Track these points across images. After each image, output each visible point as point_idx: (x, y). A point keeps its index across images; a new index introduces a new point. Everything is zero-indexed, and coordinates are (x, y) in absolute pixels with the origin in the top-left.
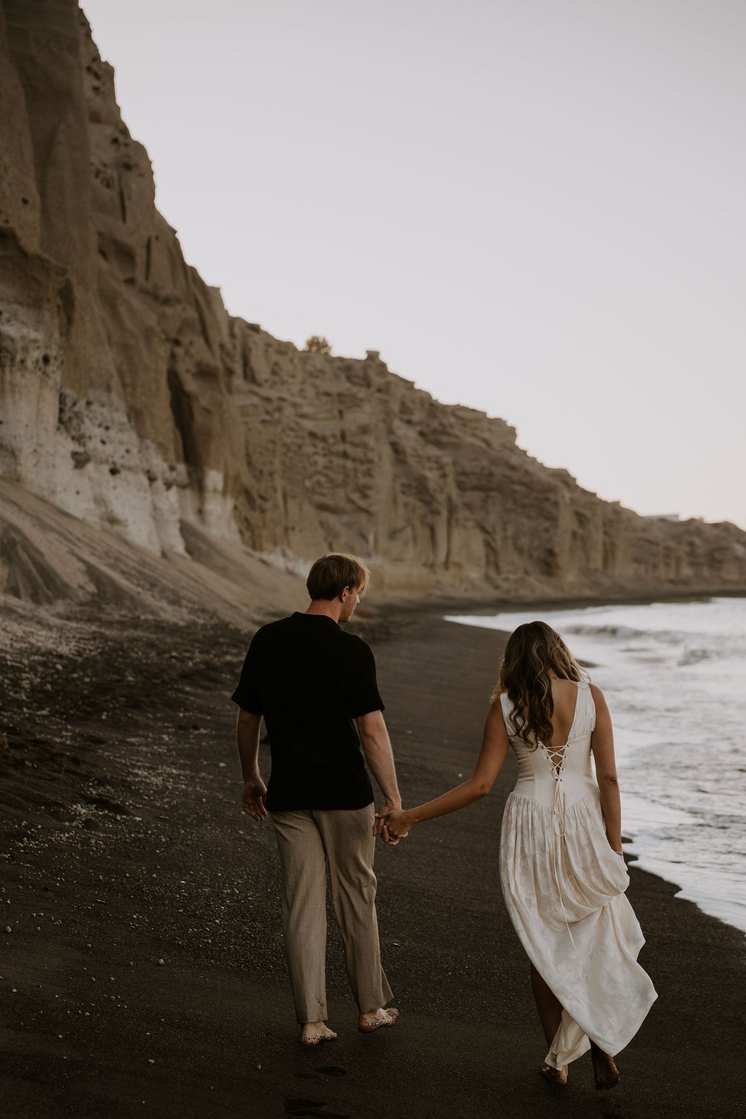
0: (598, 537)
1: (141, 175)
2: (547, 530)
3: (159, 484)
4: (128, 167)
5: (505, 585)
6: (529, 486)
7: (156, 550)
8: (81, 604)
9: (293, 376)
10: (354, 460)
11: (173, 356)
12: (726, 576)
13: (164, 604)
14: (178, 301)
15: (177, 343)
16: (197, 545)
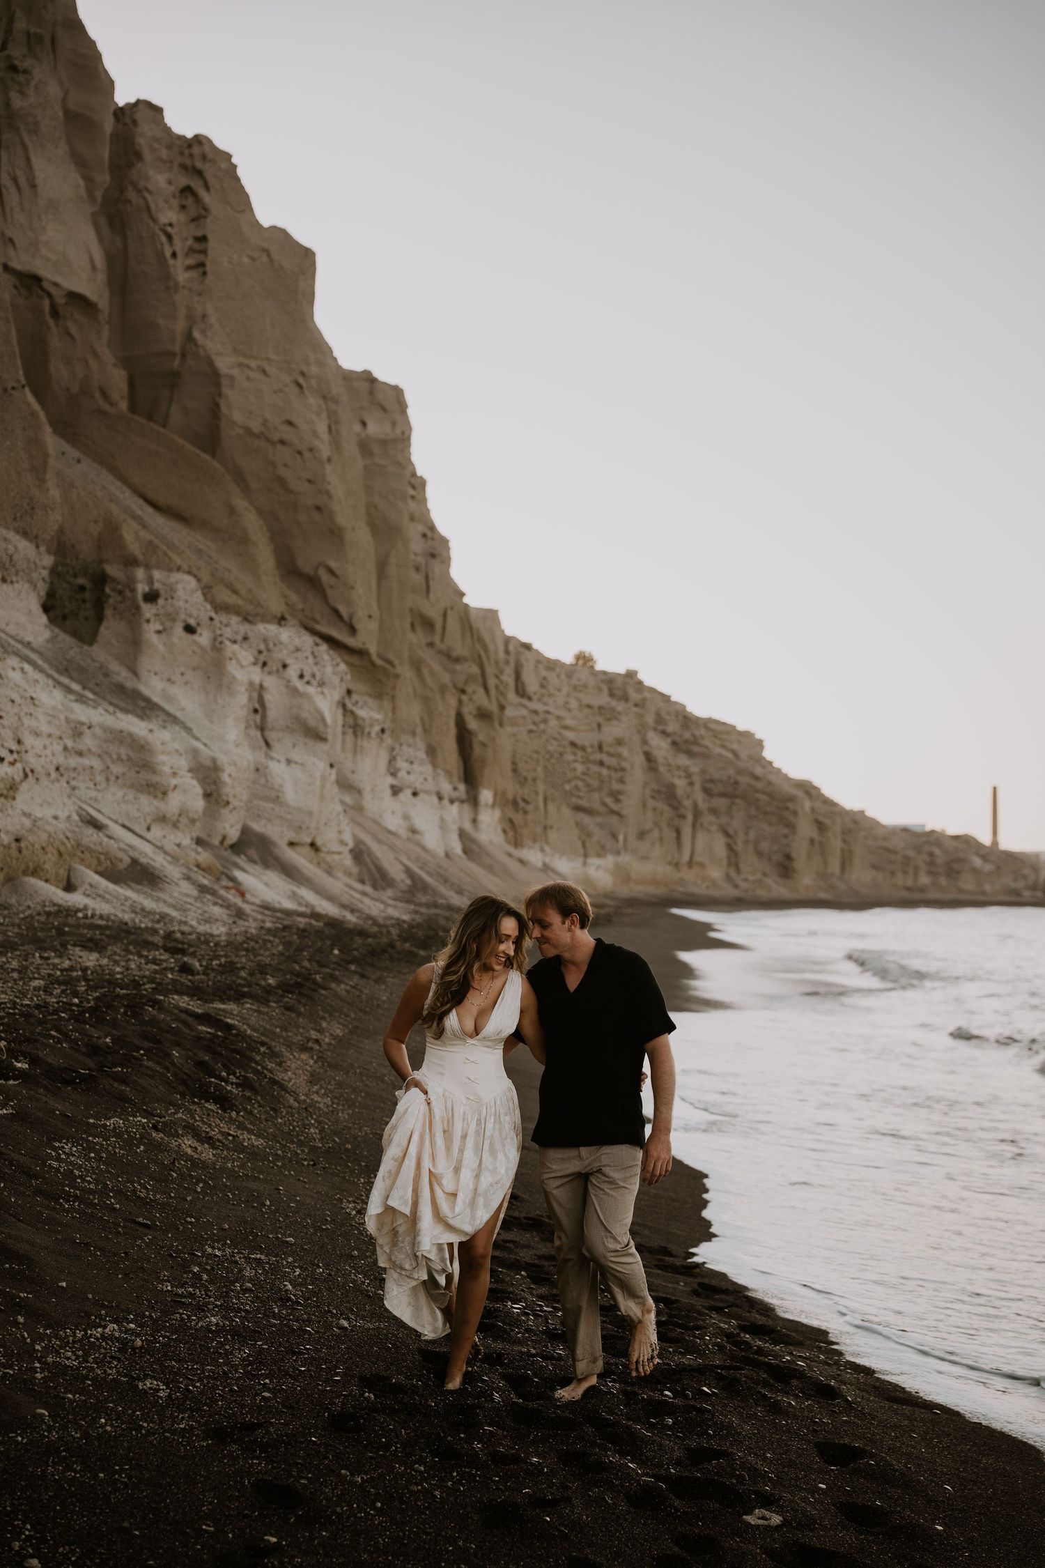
0: (836, 844)
1: (443, 562)
2: (785, 836)
3: (446, 802)
4: (433, 556)
5: (743, 885)
6: (771, 795)
7: (441, 852)
8: (403, 892)
9: (559, 690)
10: (609, 768)
11: (460, 702)
12: (962, 885)
13: (452, 894)
14: (466, 660)
15: (463, 691)
16: (471, 847)
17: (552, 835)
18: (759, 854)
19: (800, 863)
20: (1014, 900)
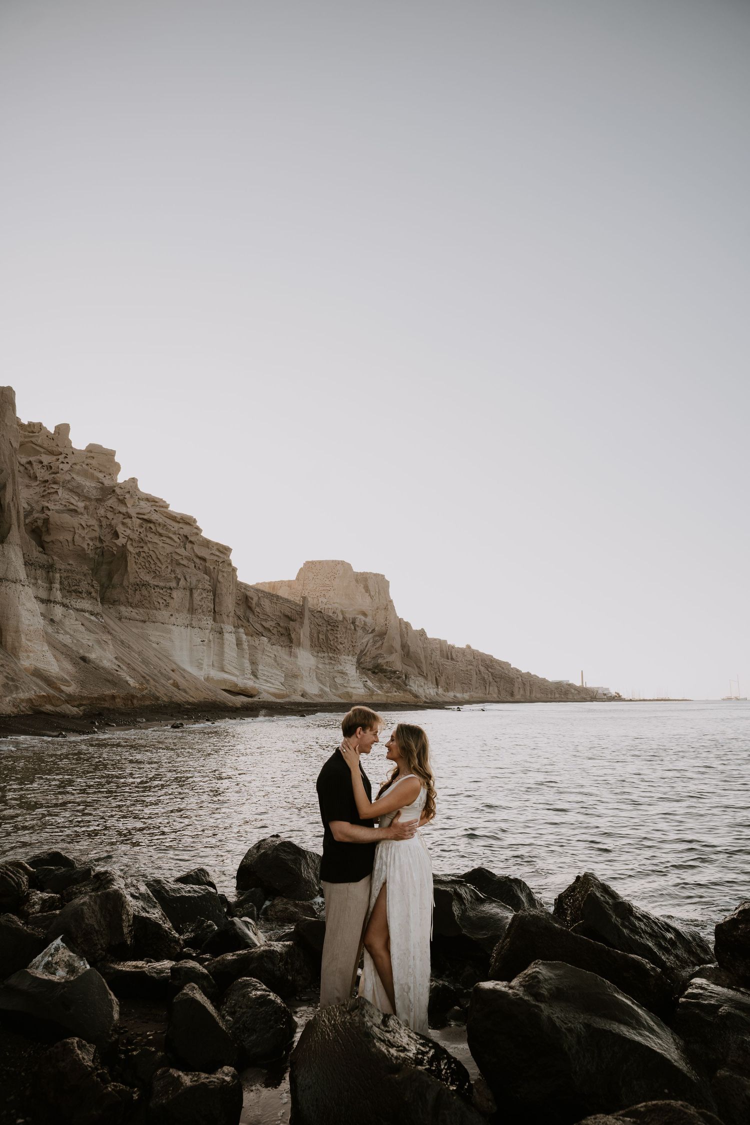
12: (570, 697)
16: (437, 694)
17: (456, 689)
18: (506, 691)
19: (516, 693)
20: (584, 700)
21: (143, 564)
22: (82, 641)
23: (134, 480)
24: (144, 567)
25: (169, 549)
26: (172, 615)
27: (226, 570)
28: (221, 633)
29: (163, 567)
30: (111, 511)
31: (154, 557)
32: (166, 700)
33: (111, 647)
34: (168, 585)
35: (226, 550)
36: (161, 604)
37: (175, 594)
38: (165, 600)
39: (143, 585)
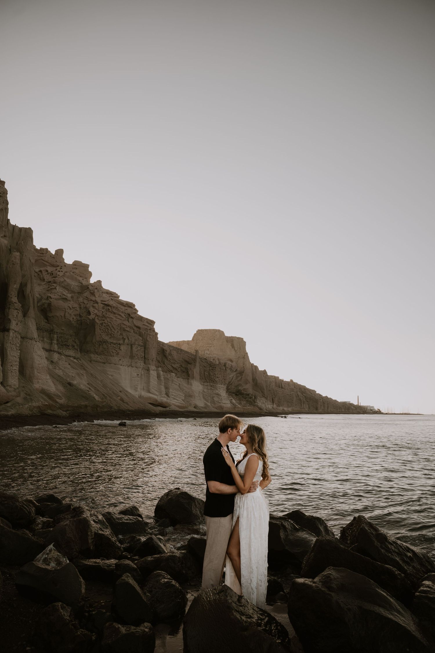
12: (351, 411)
16: (273, 408)
17: (284, 405)
18: (314, 407)
19: (319, 408)
21: (104, 330)
22: (69, 373)
23: (99, 282)
24: (105, 332)
25: (119, 322)
26: (120, 360)
27: (151, 334)
28: (148, 370)
29: (116, 332)
30: (86, 299)
31: (111, 326)
32: (116, 409)
33: (85, 377)
34: (118, 342)
35: (152, 323)
36: (114, 353)
37: (122, 347)
38: (117, 351)
39: (104, 342)
